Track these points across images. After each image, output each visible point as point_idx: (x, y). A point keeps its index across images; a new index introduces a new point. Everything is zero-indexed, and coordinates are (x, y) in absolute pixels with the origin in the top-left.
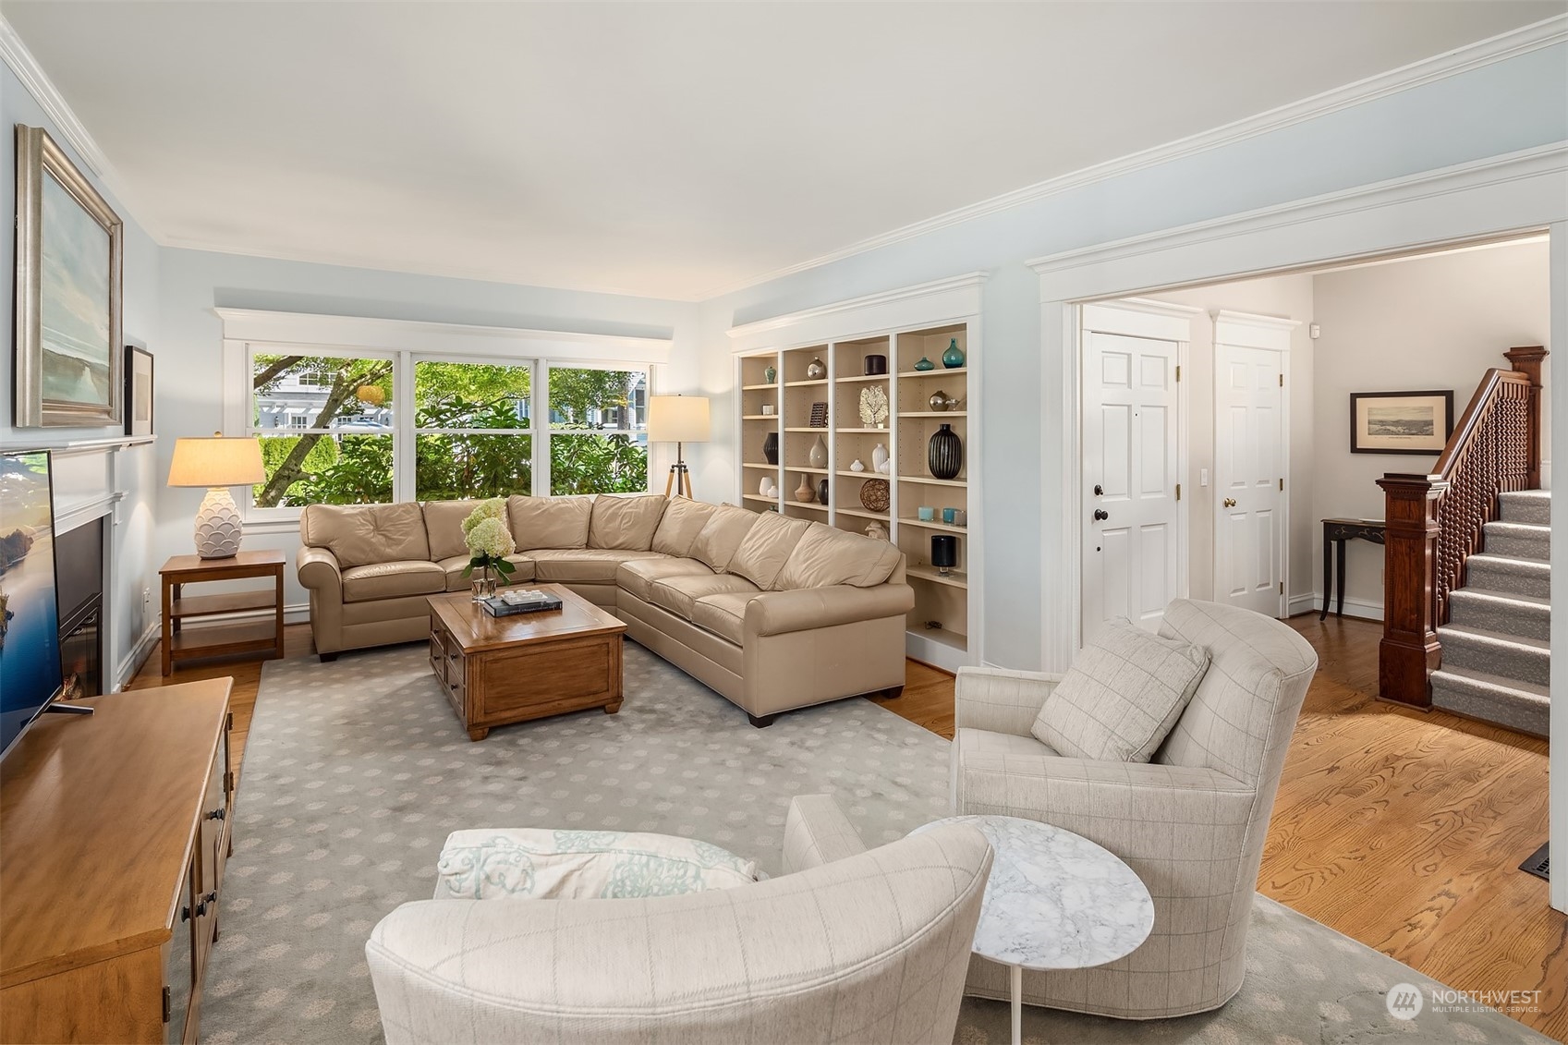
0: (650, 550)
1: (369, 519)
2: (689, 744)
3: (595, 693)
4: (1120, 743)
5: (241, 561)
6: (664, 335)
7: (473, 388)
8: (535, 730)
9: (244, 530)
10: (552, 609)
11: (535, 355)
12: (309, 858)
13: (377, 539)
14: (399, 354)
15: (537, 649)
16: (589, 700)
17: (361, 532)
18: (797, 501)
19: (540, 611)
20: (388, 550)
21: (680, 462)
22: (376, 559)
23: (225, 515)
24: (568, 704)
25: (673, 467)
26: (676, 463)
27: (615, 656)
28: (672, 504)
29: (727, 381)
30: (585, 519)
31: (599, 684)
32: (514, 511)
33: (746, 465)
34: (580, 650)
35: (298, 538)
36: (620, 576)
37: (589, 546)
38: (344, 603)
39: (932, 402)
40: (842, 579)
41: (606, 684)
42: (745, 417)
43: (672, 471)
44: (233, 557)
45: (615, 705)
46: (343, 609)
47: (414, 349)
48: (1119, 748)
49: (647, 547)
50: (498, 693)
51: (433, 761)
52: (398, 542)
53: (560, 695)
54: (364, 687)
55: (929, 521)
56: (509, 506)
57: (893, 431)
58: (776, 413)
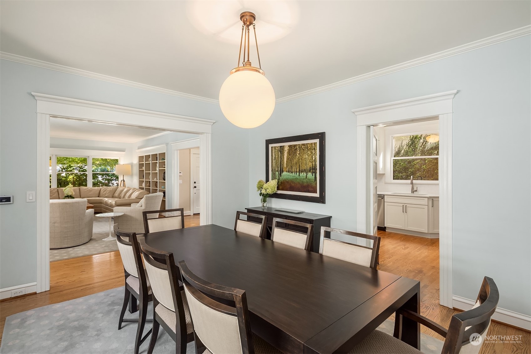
0: (113, 197)
6: (123, 151)
7: (79, 161)
11: (89, 155)
14: (53, 155)
26: (123, 179)
29: (136, 161)
30: (98, 191)
32: (81, 190)
33: (140, 180)
36: (102, 201)
37: (99, 197)
39: (162, 167)
42: (140, 169)
43: (121, 181)
49: (112, 196)
52: (52, 196)
56: (79, 188)
57: (158, 172)
58: (144, 168)
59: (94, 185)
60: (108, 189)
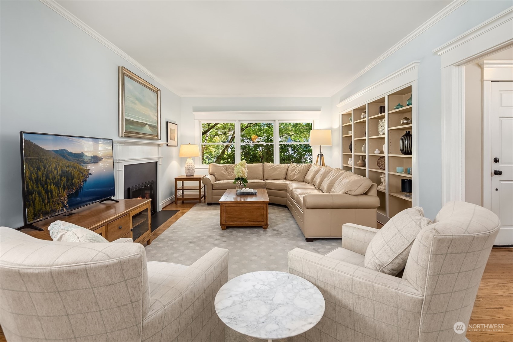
1: (225, 168)
2: (280, 242)
3: (259, 222)
4: (376, 261)
5: (195, 177)
6: (318, 109)
8: (240, 230)
9: (196, 170)
10: (254, 195)
11: (275, 119)
12: (163, 249)
13: (226, 173)
15: (240, 205)
16: (257, 224)
17: (222, 171)
18: (358, 166)
19: (250, 195)
20: (228, 177)
21: (321, 153)
22: (225, 179)
23: (190, 165)
24: (250, 224)
25: (318, 154)
26: (320, 153)
27: (266, 211)
28: (312, 166)
30: (285, 171)
31: (260, 219)
32: (265, 167)
33: (344, 153)
34: (254, 207)
35: (208, 173)
36: (287, 188)
37: (285, 179)
38: (213, 190)
39: (402, 122)
40: (346, 191)
41: (262, 219)
42: (344, 136)
43: (318, 156)
44: (193, 176)
45: (266, 227)
46: (212, 191)
47: (240, 119)
48: (375, 263)
49: (303, 180)
50: (229, 216)
51: (209, 232)
52: (231, 175)
53: (248, 220)
54: (210, 212)
55: (401, 173)
56: (263, 166)
57: (386, 136)
58: (351, 133)
59: (282, 160)
60: (297, 168)
